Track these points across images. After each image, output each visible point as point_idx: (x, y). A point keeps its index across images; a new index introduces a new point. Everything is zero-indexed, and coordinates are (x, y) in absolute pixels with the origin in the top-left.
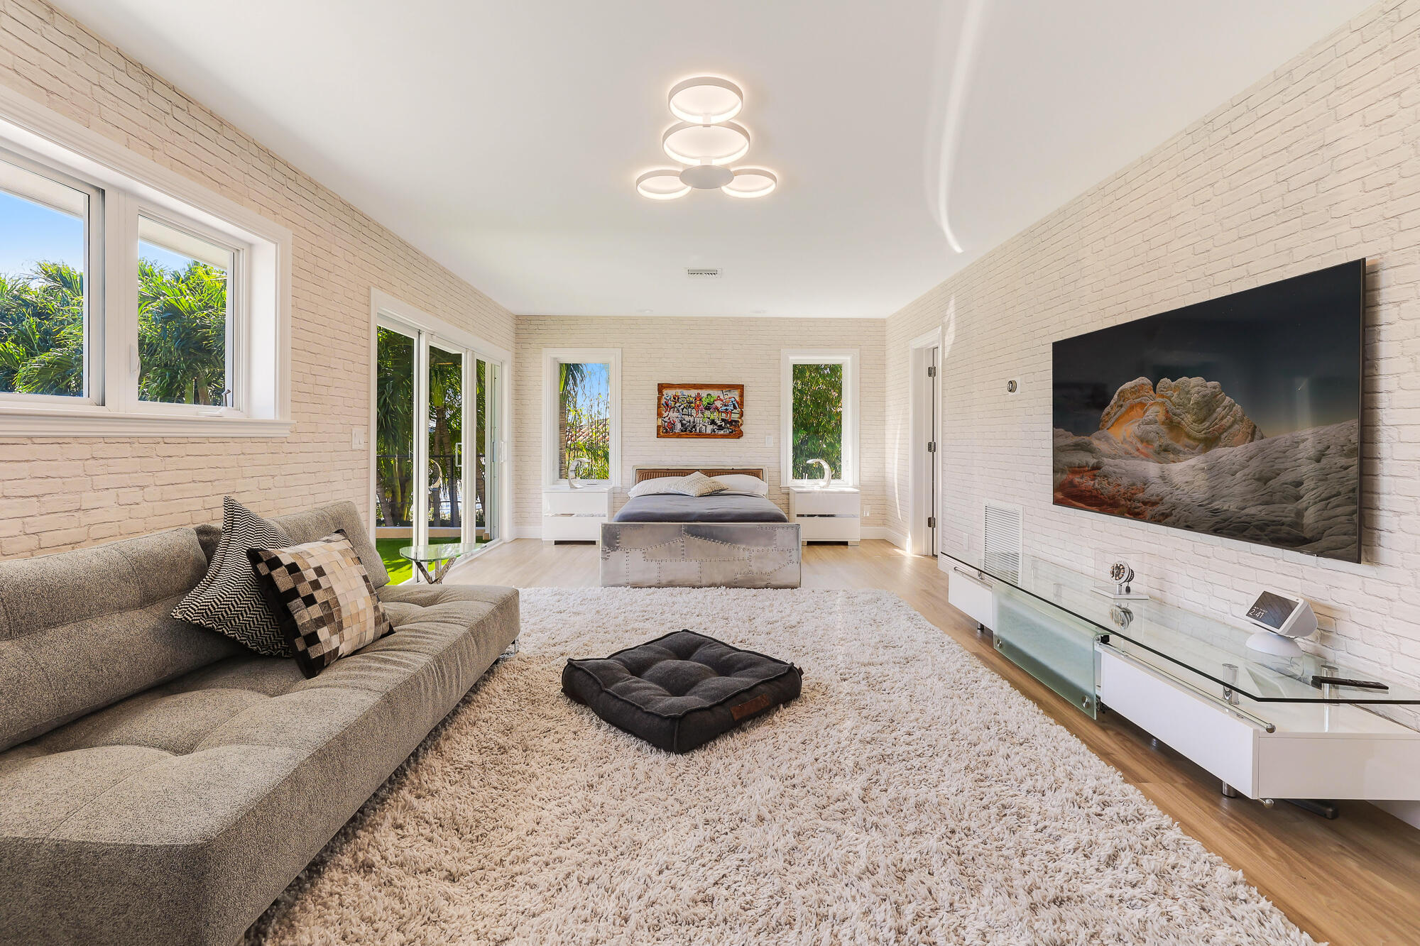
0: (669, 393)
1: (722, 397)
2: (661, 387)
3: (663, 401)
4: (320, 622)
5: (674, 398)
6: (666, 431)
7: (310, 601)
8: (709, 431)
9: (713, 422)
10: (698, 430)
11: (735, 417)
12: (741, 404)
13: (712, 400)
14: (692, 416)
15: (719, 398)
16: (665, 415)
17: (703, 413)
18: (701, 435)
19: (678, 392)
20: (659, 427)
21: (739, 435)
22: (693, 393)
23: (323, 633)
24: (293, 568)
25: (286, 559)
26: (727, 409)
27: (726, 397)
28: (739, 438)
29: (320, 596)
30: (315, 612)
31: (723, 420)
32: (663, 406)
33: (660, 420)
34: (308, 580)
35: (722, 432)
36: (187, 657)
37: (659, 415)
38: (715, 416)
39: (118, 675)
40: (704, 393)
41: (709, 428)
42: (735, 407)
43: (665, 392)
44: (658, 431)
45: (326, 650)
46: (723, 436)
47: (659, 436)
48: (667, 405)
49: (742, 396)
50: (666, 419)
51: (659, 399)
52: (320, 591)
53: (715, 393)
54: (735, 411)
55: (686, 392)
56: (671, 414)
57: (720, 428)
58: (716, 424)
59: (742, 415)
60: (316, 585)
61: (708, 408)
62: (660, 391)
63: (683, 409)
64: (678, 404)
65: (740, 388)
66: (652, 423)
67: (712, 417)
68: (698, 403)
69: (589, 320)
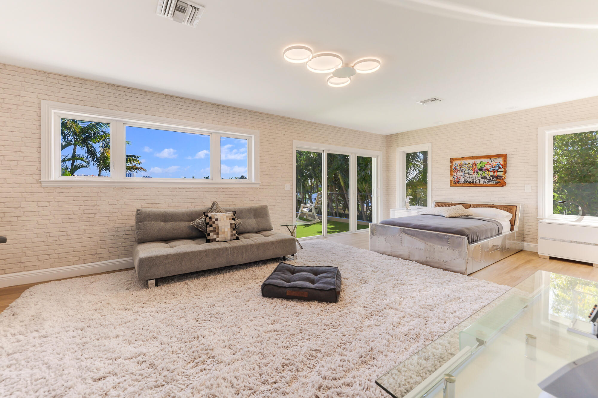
0: (457, 163)
1: (490, 162)
2: (452, 160)
3: (453, 167)
4: (211, 231)
5: (460, 165)
6: (455, 183)
7: (211, 226)
8: (482, 182)
9: (484, 177)
10: (474, 182)
11: (500, 174)
12: (505, 166)
13: (484, 165)
14: (470, 174)
15: (488, 163)
16: (455, 174)
17: (477, 173)
18: (476, 185)
19: (462, 162)
20: (451, 181)
21: (504, 184)
22: (472, 161)
23: (211, 234)
24: (210, 218)
25: (210, 216)
26: (494, 170)
27: (493, 162)
28: (503, 186)
29: (214, 225)
30: (211, 229)
31: (491, 176)
32: (454, 170)
33: (452, 177)
34: (212, 221)
35: (491, 183)
36: (194, 234)
37: (451, 174)
38: (486, 174)
39: (178, 233)
40: (478, 161)
41: (482, 181)
42: (500, 168)
43: (454, 162)
44: (451, 183)
45: (211, 238)
46: (491, 185)
47: (451, 185)
48: (456, 169)
49: (505, 160)
50: (455, 177)
51: (451, 166)
52: (214, 224)
53: (485, 161)
54: (500, 170)
55: (467, 162)
56: (458, 174)
57: (489, 180)
58: (487, 178)
59: (505, 172)
60: (214, 222)
61: (481, 170)
62: (451, 162)
63: (465, 171)
64: (462, 169)
65: (505, 156)
66: (448, 179)
67: (484, 174)
68: (474, 167)
69: (416, 131)
